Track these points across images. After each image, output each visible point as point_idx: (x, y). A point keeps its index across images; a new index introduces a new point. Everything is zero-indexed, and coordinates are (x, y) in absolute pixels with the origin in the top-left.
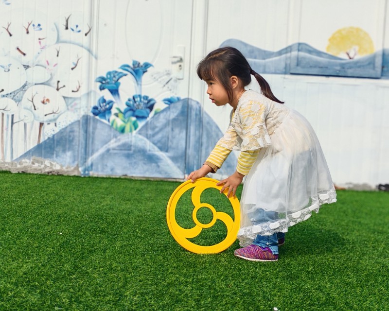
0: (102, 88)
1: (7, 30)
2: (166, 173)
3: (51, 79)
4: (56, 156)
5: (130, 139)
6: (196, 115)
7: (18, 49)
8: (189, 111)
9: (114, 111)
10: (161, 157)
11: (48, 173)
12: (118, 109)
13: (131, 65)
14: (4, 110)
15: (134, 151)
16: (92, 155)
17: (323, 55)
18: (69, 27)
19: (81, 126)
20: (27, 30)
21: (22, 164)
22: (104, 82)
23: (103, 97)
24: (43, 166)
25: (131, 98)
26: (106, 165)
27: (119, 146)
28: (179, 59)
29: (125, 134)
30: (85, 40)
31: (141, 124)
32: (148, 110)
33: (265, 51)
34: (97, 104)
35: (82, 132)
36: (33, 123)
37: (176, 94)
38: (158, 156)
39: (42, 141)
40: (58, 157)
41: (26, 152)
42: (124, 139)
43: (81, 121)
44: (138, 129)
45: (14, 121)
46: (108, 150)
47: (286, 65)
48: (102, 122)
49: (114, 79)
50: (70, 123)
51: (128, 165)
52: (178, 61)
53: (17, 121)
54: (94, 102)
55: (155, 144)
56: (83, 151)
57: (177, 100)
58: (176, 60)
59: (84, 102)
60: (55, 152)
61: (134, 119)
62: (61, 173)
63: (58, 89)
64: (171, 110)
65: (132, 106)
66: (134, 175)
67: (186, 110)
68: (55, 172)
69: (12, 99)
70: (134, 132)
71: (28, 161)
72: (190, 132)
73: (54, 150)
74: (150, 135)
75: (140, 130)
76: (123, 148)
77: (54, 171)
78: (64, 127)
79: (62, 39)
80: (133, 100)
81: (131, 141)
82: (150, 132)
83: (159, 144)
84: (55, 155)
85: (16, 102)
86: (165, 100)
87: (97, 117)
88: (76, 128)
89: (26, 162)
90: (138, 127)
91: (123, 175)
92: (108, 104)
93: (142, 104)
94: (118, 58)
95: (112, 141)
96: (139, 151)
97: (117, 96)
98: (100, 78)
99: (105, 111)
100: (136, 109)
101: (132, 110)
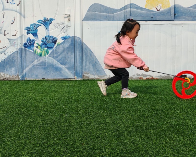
0: (28, 33)
2: (65, 76)
3: (1, 29)
5: (45, 59)
6: (79, 45)
8: (75, 43)
9: (35, 45)
10: (62, 68)
11: (3, 79)
12: (37, 43)
13: (44, 21)
15: (48, 66)
16: (25, 69)
17: (144, 9)
18: (9, 2)
19: (19, 54)
22: (29, 30)
23: (29, 37)
25: (44, 37)
26: (33, 74)
27: (39, 63)
28: (68, 16)
29: (42, 57)
30: (18, 8)
31: (50, 51)
32: (54, 44)
33: (113, 9)
34: (26, 42)
35: (19, 57)
37: (68, 34)
38: (60, 67)
40: (8, 71)
42: (41, 59)
43: (18, 51)
44: (49, 54)
46: (34, 66)
47: (125, 16)
48: (30, 51)
49: (34, 28)
50: (13, 52)
51: (45, 73)
52: (68, 17)
54: (24, 41)
55: (58, 61)
56: (20, 67)
57: (68, 37)
58: (67, 16)
59: (19, 41)
60: (6, 68)
61: (46, 49)
62: (9, 79)
63: (5, 35)
64: (66, 43)
65: (45, 42)
66: (48, 78)
67: (74, 42)
70: (47, 56)
72: (76, 54)
73: (5, 67)
74: (56, 56)
75: (50, 54)
76: (42, 64)
77: (6, 79)
78: (9, 55)
79: (5, 8)
80: (45, 39)
81: (45, 61)
82: (55, 55)
83: (60, 61)
84: (6, 70)
86: (62, 38)
87: (27, 49)
88: (16, 55)
90: (49, 53)
91: (43, 79)
92: (32, 41)
93: (50, 40)
94: (36, 17)
95: (35, 61)
96: (50, 65)
97: (36, 37)
98: (27, 28)
99: (30, 45)
100: (47, 43)
101: (45, 44)
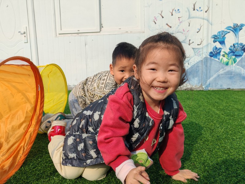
0: (214, 42)
1: (161, 15)
3: (186, 39)
5: (232, 68)
7: (167, 24)
9: (222, 53)
11: (186, 89)
12: (224, 52)
13: (233, 27)
15: (234, 75)
16: (209, 78)
18: (195, 9)
19: (203, 64)
20: (172, 13)
22: (216, 38)
23: (216, 46)
25: (232, 45)
26: (218, 84)
27: (225, 73)
29: (229, 66)
30: (205, 15)
31: (238, 59)
32: (243, 51)
34: (212, 51)
35: (204, 66)
42: (228, 69)
43: (203, 61)
44: (236, 63)
46: (219, 76)
48: (216, 61)
49: (222, 35)
50: (197, 62)
51: (230, 83)
54: (210, 50)
56: (205, 76)
59: (205, 50)
61: (234, 57)
62: (192, 89)
63: (189, 45)
65: (233, 50)
66: (234, 88)
70: (234, 64)
74: (244, 65)
75: (238, 63)
76: (227, 74)
78: (193, 65)
79: (191, 16)
80: (233, 46)
81: (232, 70)
87: (212, 58)
88: (200, 65)
90: (236, 61)
91: (228, 89)
92: (219, 50)
93: (239, 48)
94: (224, 23)
95: (221, 71)
96: (237, 75)
97: (224, 45)
98: (214, 35)
99: (216, 54)
100: (236, 51)
101: (233, 52)
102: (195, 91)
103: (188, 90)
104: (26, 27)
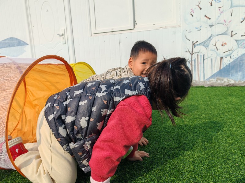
1: (199, 7)
3: (227, 30)
4: (232, 76)
7: (206, 16)
11: (227, 85)
14: (198, 52)
20: (211, 3)
21: (210, 82)
24: (223, 82)
36: (216, 58)
39: (222, 67)
41: (212, 75)
45: (205, 58)
50: (240, 55)
53: (207, 58)
60: (230, 73)
62: (235, 85)
63: (232, 36)
68: (232, 84)
69: (203, 46)
71: (214, 80)
77: (230, 84)
78: (236, 58)
79: (234, 5)
84: (230, 75)
85: (205, 47)
88: (244, 58)
89: (213, 80)
102: (238, 87)
103: (230, 86)
104: (64, 29)
